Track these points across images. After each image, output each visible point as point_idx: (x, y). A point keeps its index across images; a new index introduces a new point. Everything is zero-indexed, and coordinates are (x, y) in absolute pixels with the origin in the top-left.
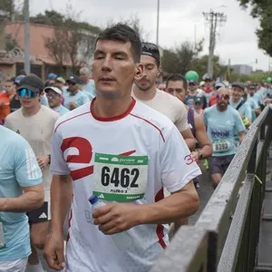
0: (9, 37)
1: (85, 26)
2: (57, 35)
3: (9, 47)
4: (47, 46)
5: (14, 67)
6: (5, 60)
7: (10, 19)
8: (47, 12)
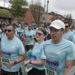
0: (43, 17)
1: (59, 15)
2: (53, 17)
3: (43, 19)
4: (51, 19)
5: (44, 24)
6: (42, 22)
7: (44, 13)
8: (51, 12)
